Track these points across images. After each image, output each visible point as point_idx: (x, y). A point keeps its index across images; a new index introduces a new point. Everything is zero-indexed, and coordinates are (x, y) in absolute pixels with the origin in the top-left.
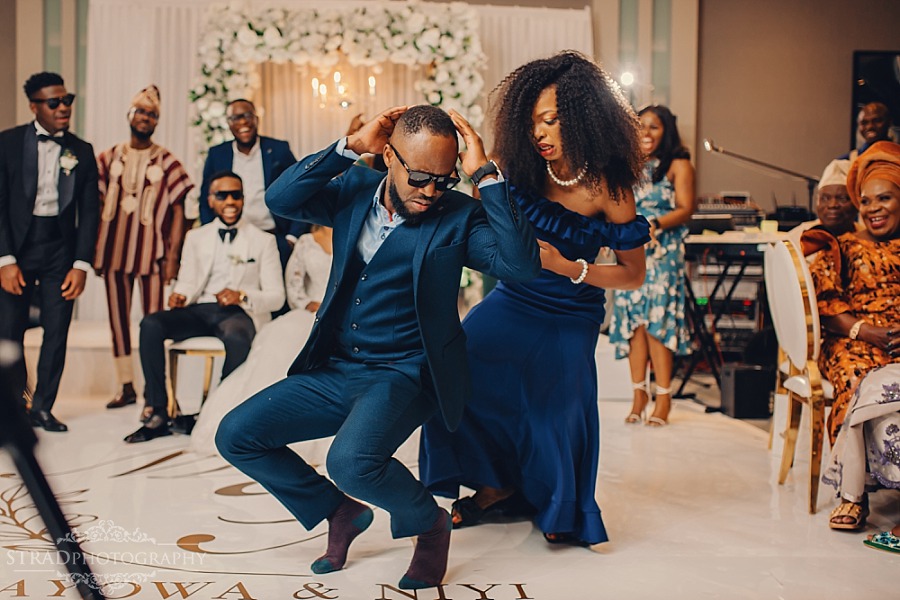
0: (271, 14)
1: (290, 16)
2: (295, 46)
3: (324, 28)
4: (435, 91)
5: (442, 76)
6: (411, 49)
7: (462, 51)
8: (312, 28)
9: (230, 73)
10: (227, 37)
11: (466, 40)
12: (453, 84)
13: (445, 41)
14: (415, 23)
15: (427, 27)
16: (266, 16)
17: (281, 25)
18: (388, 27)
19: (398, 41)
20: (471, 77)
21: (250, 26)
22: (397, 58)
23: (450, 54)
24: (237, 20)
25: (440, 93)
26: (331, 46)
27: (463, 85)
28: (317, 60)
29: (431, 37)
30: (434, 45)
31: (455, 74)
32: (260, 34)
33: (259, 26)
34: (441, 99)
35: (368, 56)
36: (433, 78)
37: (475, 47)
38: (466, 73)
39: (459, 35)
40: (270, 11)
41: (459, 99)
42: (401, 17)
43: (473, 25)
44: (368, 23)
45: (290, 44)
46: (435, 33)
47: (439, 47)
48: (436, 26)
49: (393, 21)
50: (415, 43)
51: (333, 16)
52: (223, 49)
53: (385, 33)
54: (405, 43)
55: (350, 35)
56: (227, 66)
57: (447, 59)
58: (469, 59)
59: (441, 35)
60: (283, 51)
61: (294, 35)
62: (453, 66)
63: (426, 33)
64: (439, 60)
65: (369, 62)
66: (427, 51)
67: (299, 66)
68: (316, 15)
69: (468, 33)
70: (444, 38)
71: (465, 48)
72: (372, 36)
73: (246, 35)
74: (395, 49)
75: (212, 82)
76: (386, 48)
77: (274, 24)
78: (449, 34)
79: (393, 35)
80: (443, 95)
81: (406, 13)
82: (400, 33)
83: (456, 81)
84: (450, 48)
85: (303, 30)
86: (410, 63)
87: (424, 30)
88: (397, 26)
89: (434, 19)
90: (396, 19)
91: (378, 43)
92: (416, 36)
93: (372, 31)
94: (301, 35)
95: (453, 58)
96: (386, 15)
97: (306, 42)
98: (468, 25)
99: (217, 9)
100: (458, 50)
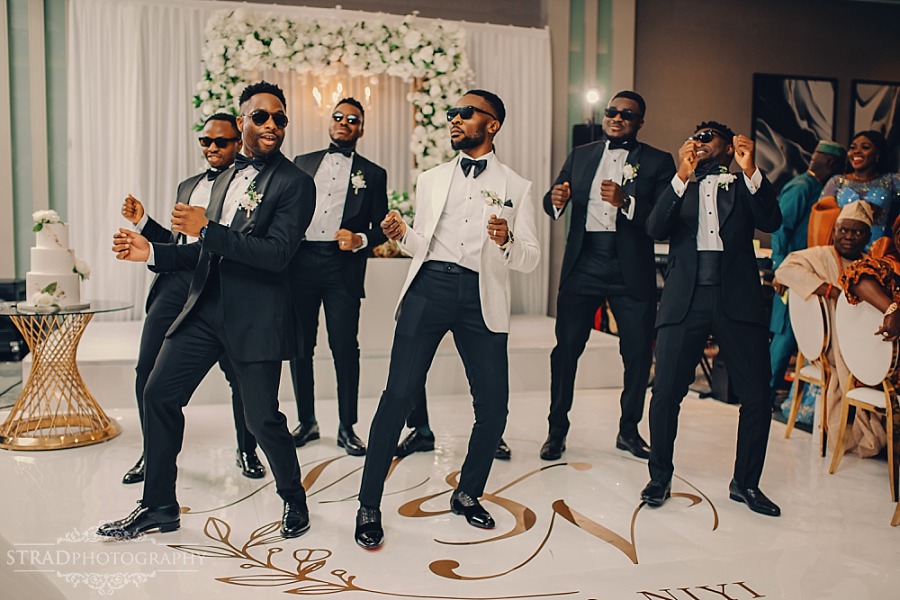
0: (275, 24)
1: (294, 27)
2: (299, 57)
3: (326, 40)
4: (428, 104)
5: (435, 90)
6: (405, 64)
7: (453, 68)
8: (315, 40)
9: (234, 80)
10: (232, 45)
11: (457, 57)
12: (444, 97)
13: (438, 58)
14: (411, 40)
15: (423, 44)
16: (269, 26)
17: (286, 35)
18: (386, 43)
19: (396, 55)
20: (459, 91)
21: (257, 36)
22: (393, 71)
23: (442, 69)
24: (243, 28)
25: (432, 105)
26: (333, 58)
27: (452, 97)
28: (319, 70)
29: (426, 54)
30: (428, 61)
31: (446, 88)
32: (267, 43)
33: (264, 36)
34: (434, 111)
35: (367, 68)
36: (428, 92)
37: (464, 63)
38: (455, 87)
39: (451, 52)
40: (273, 20)
42: (397, 33)
43: (461, 43)
44: (368, 39)
45: (294, 54)
46: (429, 50)
47: (432, 63)
48: (430, 44)
49: (390, 36)
50: (410, 58)
51: (334, 29)
52: (229, 55)
53: (385, 48)
54: (402, 58)
55: (351, 48)
56: (232, 73)
57: (439, 74)
58: (459, 74)
59: (435, 52)
60: (287, 60)
61: (298, 46)
62: (444, 80)
63: (423, 50)
64: (431, 75)
65: (366, 74)
66: (420, 65)
67: (300, 75)
68: (318, 27)
69: (458, 50)
70: (438, 55)
71: (455, 64)
72: (372, 49)
73: (253, 46)
74: (393, 63)
75: (216, 89)
76: (384, 62)
77: (279, 33)
78: (440, 51)
79: (391, 49)
80: (435, 106)
81: (402, 29)
82: (397, 47)
83: (446, 94)
84: (443, 64)
85: (307, 41)
86: (406, 77)
87: (421, 47)
88: (394, 41)
89: (429, 37)
90: (394, 34)
91: (376, 56)
92: (412, 52)
93: (371, 45)
94: (305, 46)
95: (444, 73)
96: (384, 30)
97: (309, 52)
98: (458, 43)
99: (222, 17)
100: (449, 66)
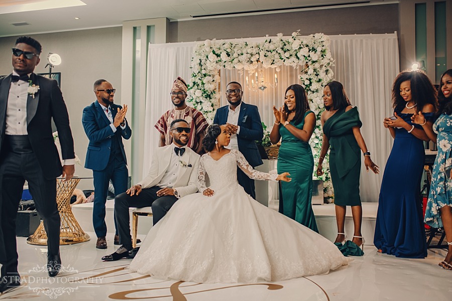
0: (224, 46)
1: (233, 46)
2: (236, 61)
3: (249, 51)
4: (307, 79)
5: (311, 71)
6: (293, 58)
7: (322, 58)
8: (244, 51)
9: (205, 75)
10: (203, 58)
11: (323, 51)
12: (317, 75)
13: (312, 53)
15: (302, 46)
16: (222, 47)
17: (229, 50)
18: (282, 49)
19: (287, 54)
20: (327, 71)
21: (214, 52)
22: (287, 63)
23: (314, 59)
24: (208, 49)
25: (310, 80)
26: (253, 59)
27: (322, 75)
28: (247, 66)
29: (304, 52)
30: (306, 55)
31: (318, 70)
32: (218, 56)
33: (218, 52)
35: (272, 63)
36: (306, 73)
37: (328, 55)
38: (324, 69)
39: (319, 49)
40: (224, 44)
41: (321, 83)
42: (289, 43)
43: (327, 44)
44: (272, 47)
45: (233, 60)
46: (306, 50)
47: (309, 56)
48: (307, 46)
49: (285, 45)
50: (296, 55)
51: (255, 45)
52: (202, 64)
53: (280, 51)
54: (291, 55)
55: (262, 53)
56: (203, 72)
57: (314, 62)
58: (325, 61)
59: (310, 50)
60: (230, 63)
61: (235, 55)
62: (317, 65)
63: (301, 49)
64: (310, 63)
65: (273, 66)
66: (302, 58)
67: (238, 70)
68: (246, 44)
69: (324, 48)
71: (322, 56)
72: (274, 53)
73: (212, 57)
74: (286, 59)
75: (197, 80)
76: (281, 59)
77: (225, 50)
78: (314, 50)
79: (285, 52)
81: (291, 41)
82: (288, 50)
83: (318, 73)
84: (314, 56)
85: (239, 52)
86: (294, 65)
88: (287, 47)
89: (305, 42)
90: (286, 43)
91: (277, 56)
92: (296, 51)
93: (274, 50)
94: (239, 55)
95: (316, 61)
96: (281, 42)
97: (241, 58)
98: (324, 43)
99: (199, 46)
100: (319, 57)
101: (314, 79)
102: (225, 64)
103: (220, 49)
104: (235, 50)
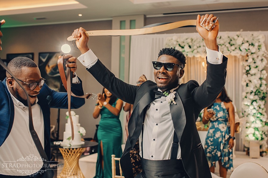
0: (187, 40)
1: (194, 40)
2: (195, 51)
4: (247, 66)
5: (250, 60)
6: (237, 51)
7: (258, 50)
11: (259, 46)
12: (255, 63)
13: (251, 47)
14: (239, 41)
15: (244, 42)
16: (185, 41)
17: (190, 44)
18: (229, 43)
19: (233, 48)
20: (262, 60)
21: (180, 45)
23: (253, 51)
24: (175, 42)
25: (249, 66)
27: (258, 63)
28: (203, 56)
29: (246, 46)
30: (247, 48)
31: (256, 59)
32: (183, 48)
33: (182, 45)
34: (250, 69)
36: (247, 61)
37: (263, 48)
38: (260, 58)
39: (256, 44)
40: (187, 39)
41: (257, 68)
42: (234, 39)
43: (262, 41)
44: (222, 42)
45: (193, 51)
46: (247, 44)
47: (249, 49)
48: (247, 42)
50: (239, 48)
53: (228, 45)
54: (236, 48)
57: (252, 53)
58: (261, 53)
59: (250, 45)
60: (191, 53)
61: (195, 47)
62: (255, 56)
63: (243, 44)
64: (249, 54)
66: (244, 51)
67: (197, 58)
69: (260, 43)
70: (250, 46)
71: (259, 49)
72: (223, 46)
74: (232, 51)
76: (229, 50)
77: (188, 44)
78: (252, 44)
79: (231, 45)
80: (251, 67)
81: (236, 37)
82: (233, 45)
83: (256, 61)
84: (253, 49)
85: (198, 45)
86: (238, 55)
87: (243, 43)
88: (232, 43)
89: (246, 39)
90: (232, 39)
91: (225, 49)
92: (240, 46)
93: (223, 44)
94: (198, 47)
95: (254, 53)
96: (229, 38)
97: (199, 50)
98: (260, 40)
100: (256, 50)
101: (253, 65)
102: (188, 54)
103: (183, 42)
104: (195, 43)
